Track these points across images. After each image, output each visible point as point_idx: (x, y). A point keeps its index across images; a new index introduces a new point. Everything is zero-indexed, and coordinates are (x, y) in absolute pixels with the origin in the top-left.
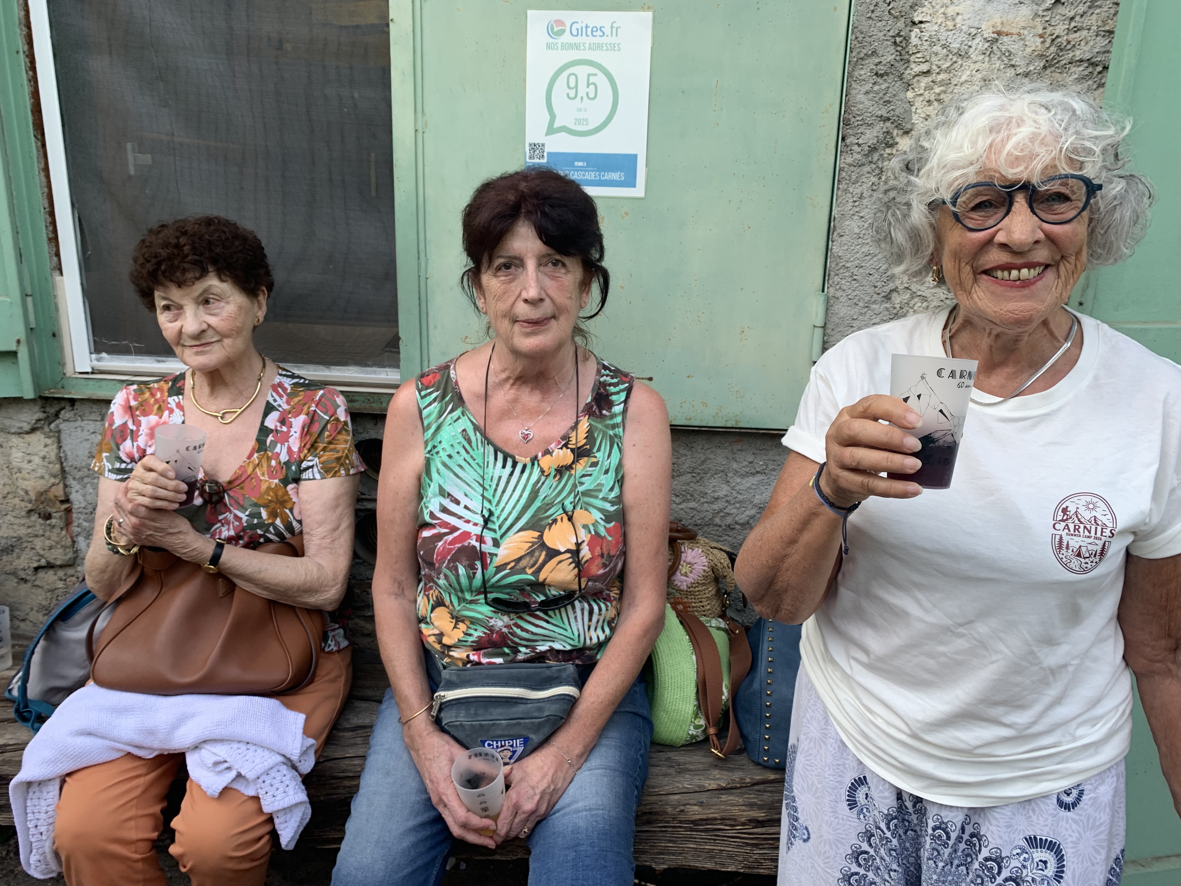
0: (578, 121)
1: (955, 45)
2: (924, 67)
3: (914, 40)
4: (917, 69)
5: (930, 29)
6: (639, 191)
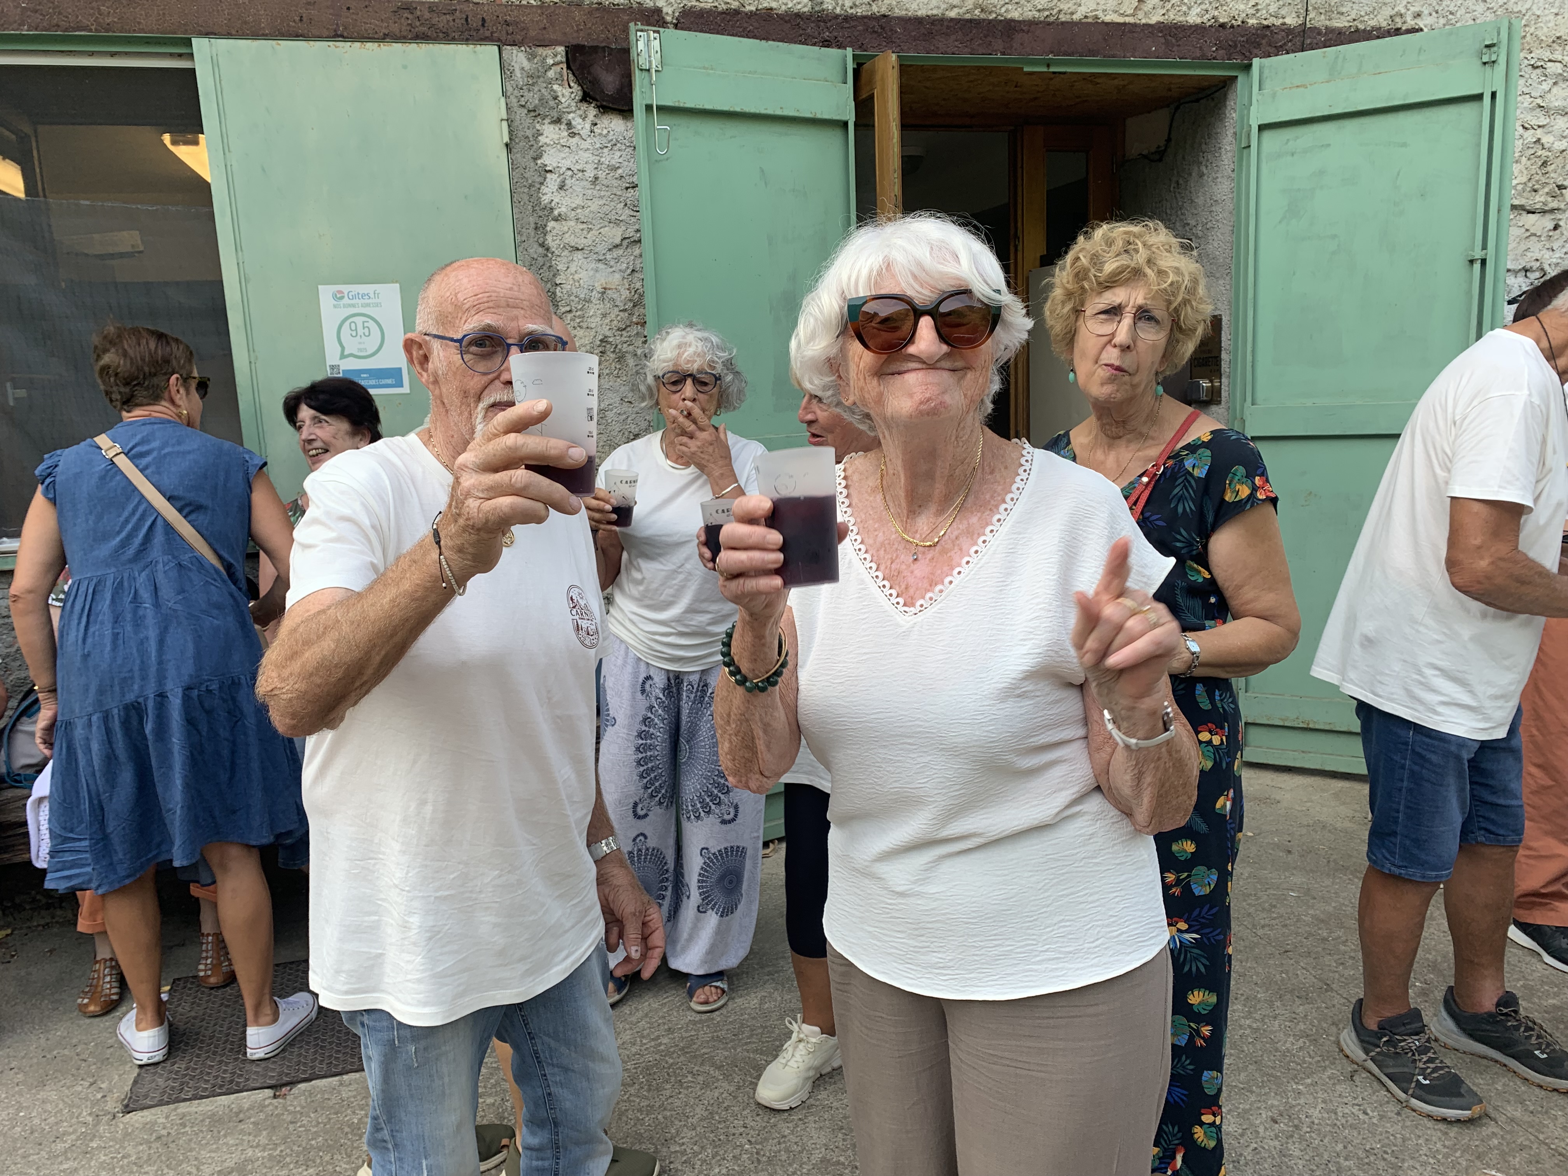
0: (360, 350)
1: (582, 296)
2: (568, 308)
3: (559, 294)
4: (563, 310)
5: (567, 287)
6: (406, 389)
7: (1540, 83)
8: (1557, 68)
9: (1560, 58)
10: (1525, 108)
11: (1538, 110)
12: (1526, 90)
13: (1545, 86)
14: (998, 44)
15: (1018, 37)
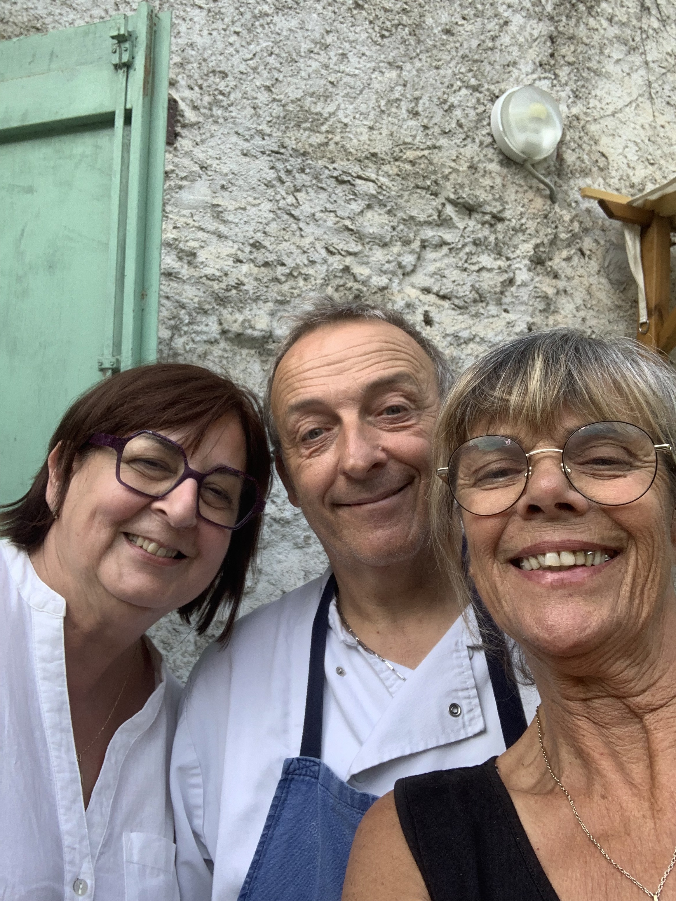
7: (348, 201)
8: (372, 189)
9: (373, 176)
10: (329, 228)
11: (346, 233)
12: (329, 206)
13: (356, 207)
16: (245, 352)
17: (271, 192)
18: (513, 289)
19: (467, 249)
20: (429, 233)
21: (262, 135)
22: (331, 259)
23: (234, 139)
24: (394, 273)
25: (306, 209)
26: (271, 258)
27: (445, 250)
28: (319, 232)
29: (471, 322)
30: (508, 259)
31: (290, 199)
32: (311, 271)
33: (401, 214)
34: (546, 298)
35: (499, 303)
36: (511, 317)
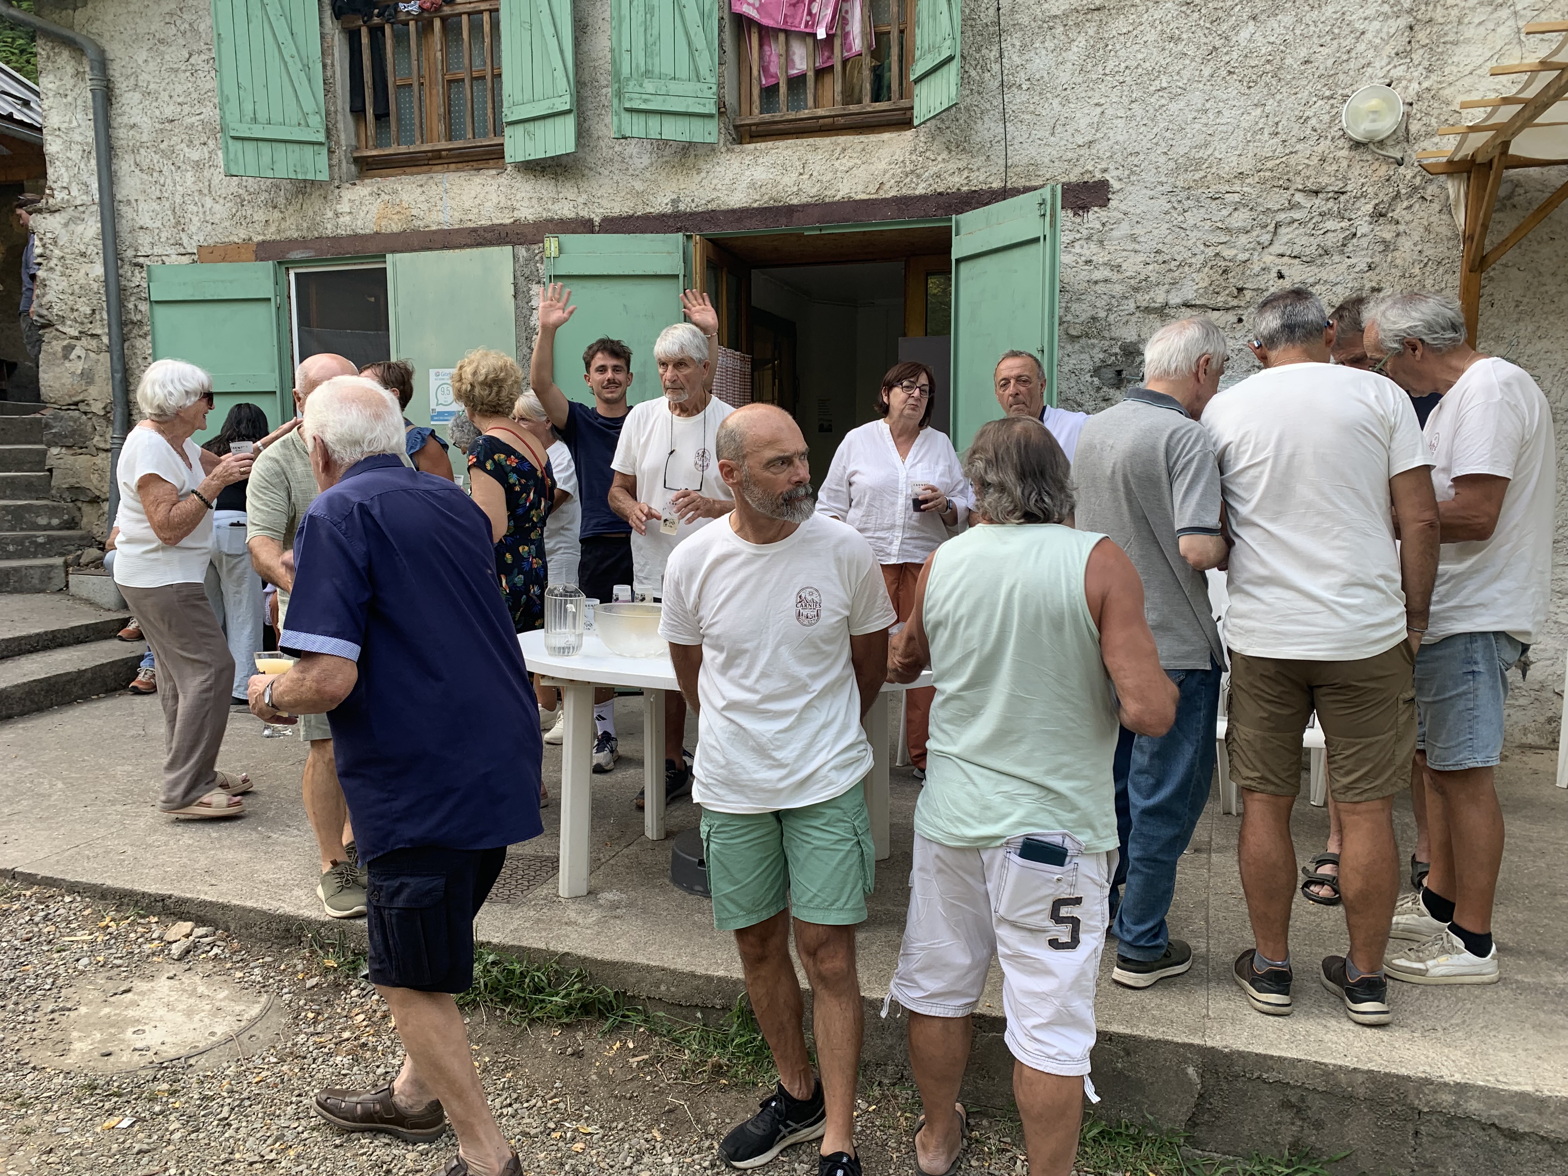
0: (445, 401)
7: (1219, 211)
8: (1237, 197)
9: (1238, 189)
10: (1207, 230)
11: (1218, 231)
12: (1207, 217)
13: (1225, 212)
14: (783, 220)
15: (796, 215)
16: (1151, 317)
17: (1168, 217)
18: (1355, 241)
19: (1314, 221)
20: (1281, 216)
21: (1162, 184)
22: (1207, 250)
23: (1145, 191)
24: (1254, 249)
25: (1191, 222)
26: (1167, 258)
27: (1296, 224)
28: (1199, 234)
29: (1317, 271)
30: (1350, 220)
31: (1181, 218)
32: (1193, 260)
33: (1261, 209)
34: (1384, 241)
35: (1342, 253)
36: (1353, 261)
